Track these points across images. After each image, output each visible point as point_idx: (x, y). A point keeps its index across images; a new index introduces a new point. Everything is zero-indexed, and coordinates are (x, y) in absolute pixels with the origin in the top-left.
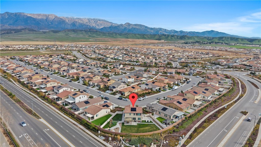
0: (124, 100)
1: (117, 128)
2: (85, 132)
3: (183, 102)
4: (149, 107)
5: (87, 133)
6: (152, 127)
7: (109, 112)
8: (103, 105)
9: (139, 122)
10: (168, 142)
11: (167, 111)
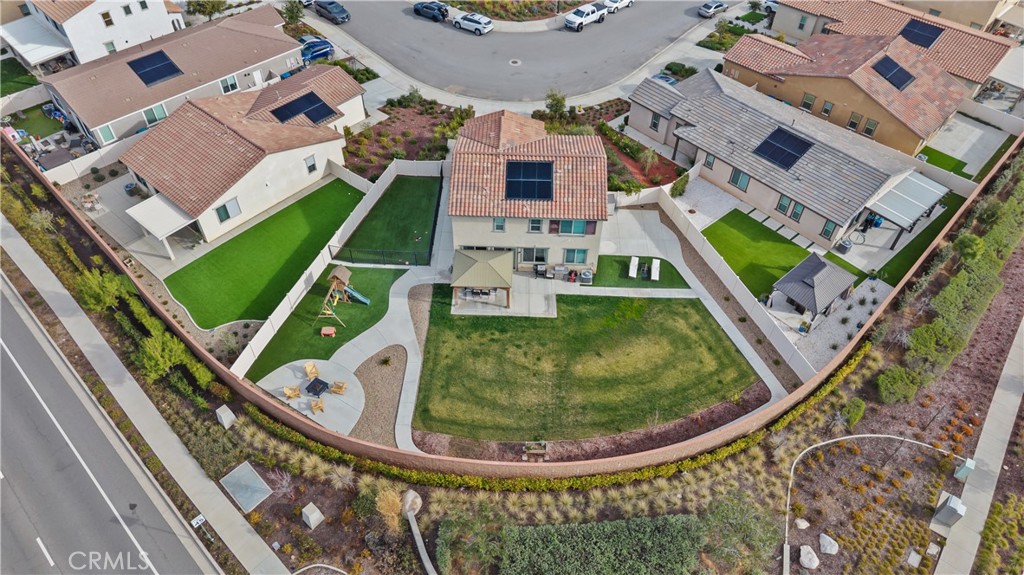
0: (456, 26)
1: (385, 362)
2: (105, 399)
3: (920, 66)
4: (650, 115)
5: (122, 422)
6: (684, 339)
7: (329, 163)
8: (282, 102)
9: (572, 276)
10: (841, 554)
11: (805, 164)
